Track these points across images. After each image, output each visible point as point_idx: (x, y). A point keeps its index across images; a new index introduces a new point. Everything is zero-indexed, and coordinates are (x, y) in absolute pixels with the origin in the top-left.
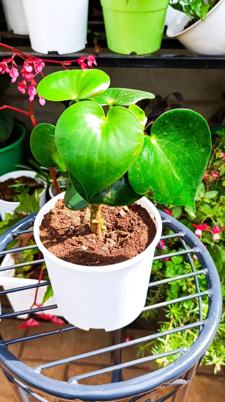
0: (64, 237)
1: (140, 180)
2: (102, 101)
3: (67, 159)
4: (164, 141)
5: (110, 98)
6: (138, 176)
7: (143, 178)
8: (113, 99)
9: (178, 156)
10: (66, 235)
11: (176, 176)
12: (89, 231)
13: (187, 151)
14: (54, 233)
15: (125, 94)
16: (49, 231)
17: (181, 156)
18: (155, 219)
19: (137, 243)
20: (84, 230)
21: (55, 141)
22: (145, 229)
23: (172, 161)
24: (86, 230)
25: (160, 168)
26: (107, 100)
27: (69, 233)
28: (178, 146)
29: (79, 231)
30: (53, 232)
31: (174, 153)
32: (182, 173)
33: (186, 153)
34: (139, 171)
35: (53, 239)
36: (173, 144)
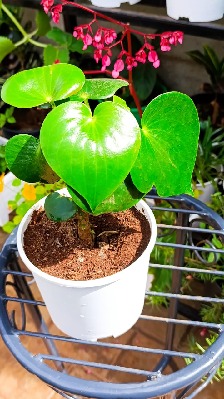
0: (54, 252)
1: (143, 179)
2: (76, 98)
3: (62, 172)
4: (155, 130)
5: (82, 92)
6: (141, 175)
7: (146, 176)
8: (86, 92)
9: (170, 143)
10: (55, 250)
11: (173, 164)
12: (79, 239)
13: (178, 135)
14: (41, 250)
15: (99, 86)
16: (36, 249)
17: (173, 142)
18: (143, 211)
19: (133, 240)
20: (74, 239)
21: (35, 153)
22: (135, 223)
23: (167, 150)
24: (75, 239)
25: (158, 161)
26: (80, 96)
27: (58, 247)
28: (169, 132)
29: (69, 241)
30: (39, 250)
31: (167, 141)
32: (176, 160)
33: (177, 138)
34: (141, 169)
35: (43, 258)
36: (164, 131)
